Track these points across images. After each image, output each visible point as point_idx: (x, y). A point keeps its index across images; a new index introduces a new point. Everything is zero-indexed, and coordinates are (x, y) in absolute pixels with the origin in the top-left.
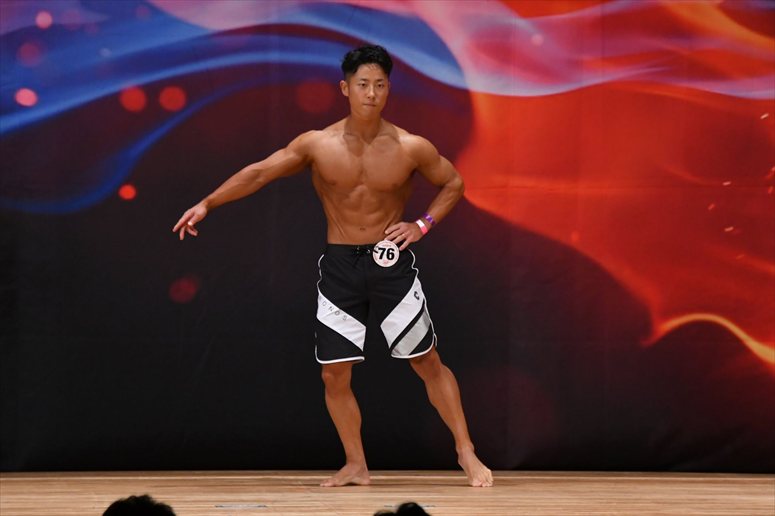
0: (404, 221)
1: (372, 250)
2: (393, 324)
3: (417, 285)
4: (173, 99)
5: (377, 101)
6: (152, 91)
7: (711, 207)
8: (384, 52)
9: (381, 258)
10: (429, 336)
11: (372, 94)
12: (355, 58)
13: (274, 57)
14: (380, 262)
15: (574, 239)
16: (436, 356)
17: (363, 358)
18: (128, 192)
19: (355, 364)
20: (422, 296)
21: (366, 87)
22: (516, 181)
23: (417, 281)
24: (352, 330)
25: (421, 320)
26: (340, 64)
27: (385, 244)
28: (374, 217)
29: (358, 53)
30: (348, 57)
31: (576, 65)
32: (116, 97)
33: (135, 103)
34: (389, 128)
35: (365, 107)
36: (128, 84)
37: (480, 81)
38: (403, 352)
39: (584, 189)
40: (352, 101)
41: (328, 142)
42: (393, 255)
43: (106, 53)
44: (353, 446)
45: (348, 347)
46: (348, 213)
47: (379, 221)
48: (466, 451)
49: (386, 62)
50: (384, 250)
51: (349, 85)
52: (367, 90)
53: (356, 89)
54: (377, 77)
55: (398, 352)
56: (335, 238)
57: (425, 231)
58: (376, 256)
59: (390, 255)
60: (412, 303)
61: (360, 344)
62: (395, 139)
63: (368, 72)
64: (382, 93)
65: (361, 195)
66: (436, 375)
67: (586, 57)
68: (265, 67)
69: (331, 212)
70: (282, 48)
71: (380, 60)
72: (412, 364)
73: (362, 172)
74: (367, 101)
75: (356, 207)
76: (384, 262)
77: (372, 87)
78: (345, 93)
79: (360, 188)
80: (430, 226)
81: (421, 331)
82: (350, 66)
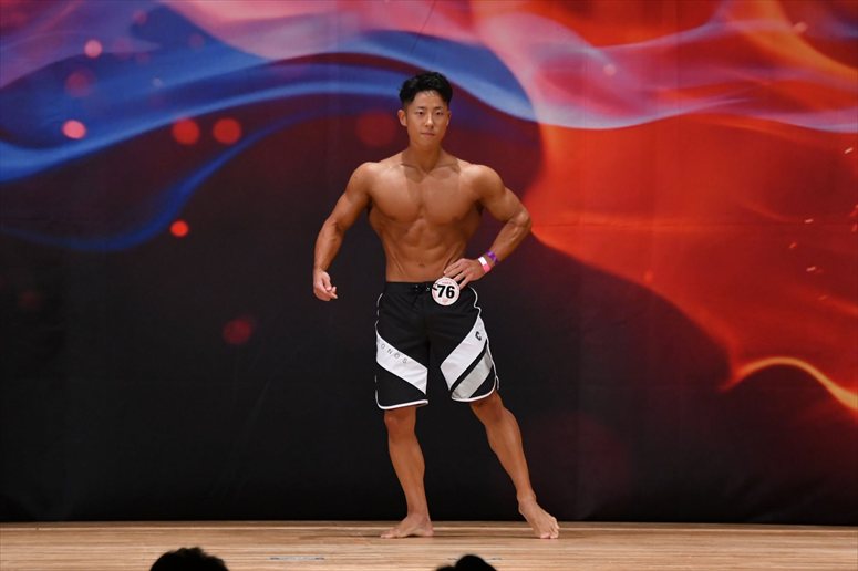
0: (466, 257)
1: (431, 287)
2: (453, 365)
3: (479, 325)
4: (227, 132)
5: (436, 130)
6: (206, 123)
7: (793, 246)
8: (443, 79)
9: (440, 295)
10: (490, 379)
11: (430, 122)
12: (411, 86)
13: (333, 87)
14: (440, 301)
15: (648, 278)
16: (499, 399)
17: (427, 401)
18: (180, 229)
19: (419, 408)
20: (484, 336)
21: (425, 115)
22: (587, 218)
23: (479, 320)
24: (413, 373)
25: (482, 361)
26: (399, 92)
27: (444, 281)
28: (433, 252)
29: (416, 80)
30: (406, 85)
31: (651, 96)
32: (168, 129)
33: (188, 135)
34: (449, 159)
35: (422, 136)
36: (180, 116)
37: (549, 114)
38: (464, 394)
39: (658, 226)
40: (411, 132)
41: (386, 174)
42: (453, 292)
43: (158, 84)
44: (415, 495)
45: (409, 391)
46: (409, 249)
47: (440, 257)
48: (527, 501)
49: (446, 90)
50: (444, 287)
51: (406, 114)
52: (424, 119)
53: (414, 118)
54: (435, 105)
55: (458, 395)
56: (395, 275)
57: (487, 269)
58: (435, 294)
59: (450, 293)
60: (474, 343)
61: (422, 387)
62: (456, 170)
63: (427, 99)
64: (442, 121)
65: (421, 230)
66: (497, 419)
67: (661, 88)
68: (325, 98)
69: (391, 249)
70: (342, 78)
71: (438, 86)
72: (472, 407)
73: (421, 206)
74: (425, 130)
75: (415, 243)
76: (444, 300)
77: (430, 115)
78: (403, 123)
79: (419, 222)
80: (493, 263)
81: (482, 372)
82: (408, 95)
